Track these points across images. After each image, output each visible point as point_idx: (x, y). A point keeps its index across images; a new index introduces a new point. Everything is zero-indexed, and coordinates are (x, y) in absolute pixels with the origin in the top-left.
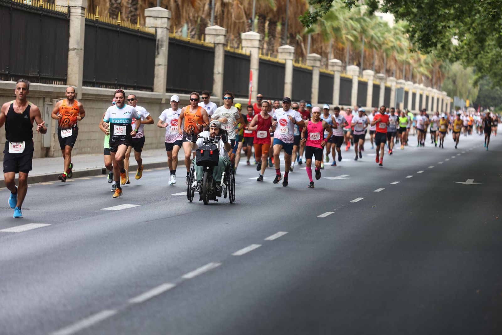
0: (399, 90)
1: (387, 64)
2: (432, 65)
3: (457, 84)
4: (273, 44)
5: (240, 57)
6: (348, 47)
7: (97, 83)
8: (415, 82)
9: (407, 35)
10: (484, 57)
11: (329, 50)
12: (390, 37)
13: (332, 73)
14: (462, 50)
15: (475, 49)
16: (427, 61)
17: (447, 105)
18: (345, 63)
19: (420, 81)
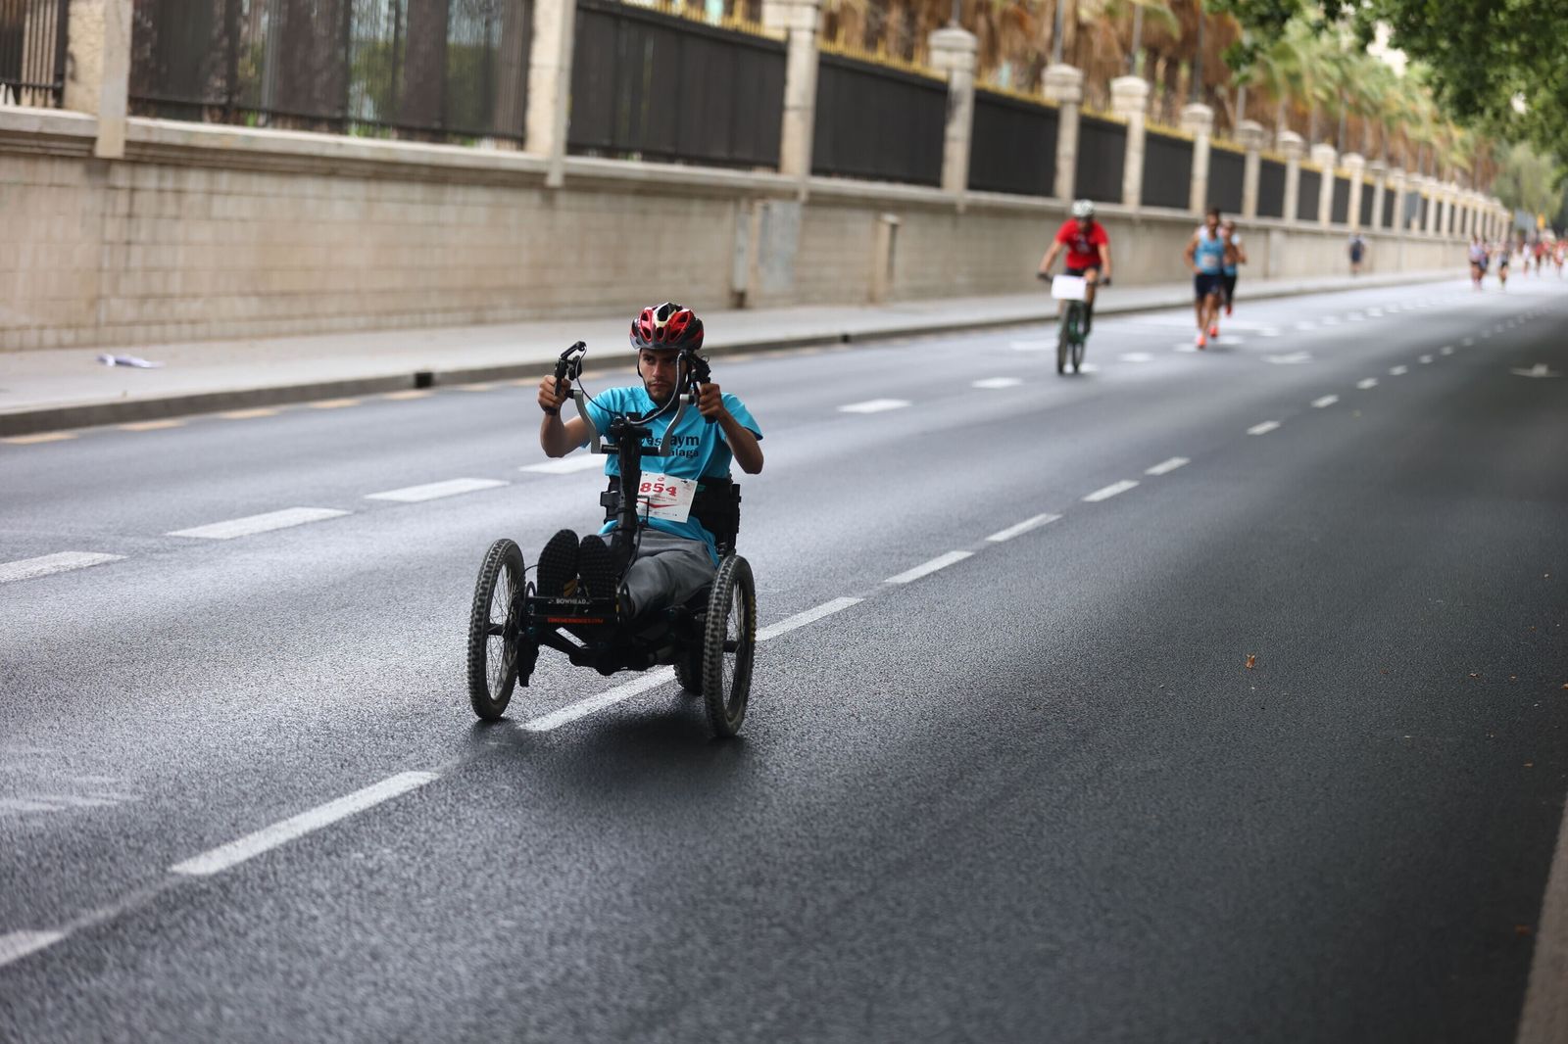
0: (1412, 197)
1: (1388, 144)
2: (1476, 150)
3: (1522, 186)
4: (1172, 102)
5: (1107, 125)
6: (1315, 110)
7: (838, 171)
8: (1441, 180)
9: (1429, 91)
11: (1280, 117)
12: (1396, 94)
13: (1282, 159)
14: (1532, 122)
15: (1556, 120)
16: (1465, 141)
17: (1501, 226)
18: (1310, 140)
19: (1452, 179)
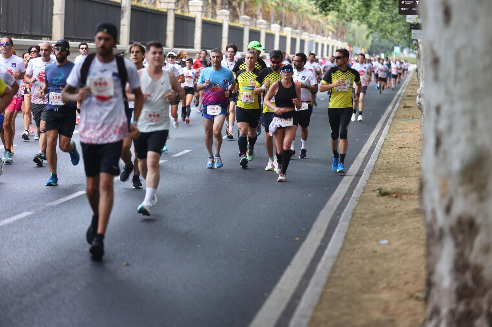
0: (311, 42)
1: (302, 23)
2: (337, 24)
3: (355, 37)
4: (215, 9)
5: (188, 18)
6: (272, 10)
7: (76, 39)
8: (324, 36)
10: (373, 18)
11: (258, 12)
13: (259, 30)
14: (355, 13)
15: (364, 12)
16: (333, 20)
18: (270, 22)
19: (328, 35)
